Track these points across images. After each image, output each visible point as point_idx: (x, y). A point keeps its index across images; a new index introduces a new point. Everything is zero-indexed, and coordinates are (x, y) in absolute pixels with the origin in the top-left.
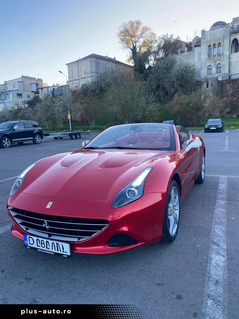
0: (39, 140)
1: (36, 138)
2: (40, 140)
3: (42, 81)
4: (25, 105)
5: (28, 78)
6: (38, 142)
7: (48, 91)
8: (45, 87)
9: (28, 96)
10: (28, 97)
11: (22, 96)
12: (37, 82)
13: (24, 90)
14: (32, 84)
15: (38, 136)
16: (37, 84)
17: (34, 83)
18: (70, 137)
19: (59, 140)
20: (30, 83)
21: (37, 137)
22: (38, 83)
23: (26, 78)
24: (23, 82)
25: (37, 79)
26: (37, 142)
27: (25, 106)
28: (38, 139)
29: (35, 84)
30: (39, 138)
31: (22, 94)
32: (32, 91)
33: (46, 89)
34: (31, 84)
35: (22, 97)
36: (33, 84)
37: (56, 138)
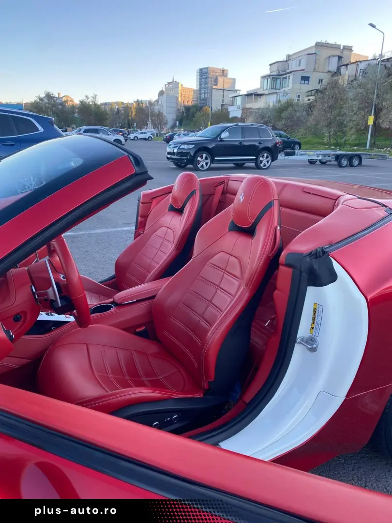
0: (268, 162)
1: (261, 159)
2: (270, 162)
3: (351, 50)
4: (309, 97)
5: (327, 46)
6: (265, 165)
7: (357, 71)
8: (352, 62)
9: (320, 80)
10: (319, 83)
11: (308, 80)
12: (342, 52)
13: (315, 69)
14: (331, 58)
15: (266, 155)
16: (340, 58)
17: (334, 56)
18: (336, 163)
19: (317, 164)
20: (327, 56)
21: (263, 156)
22: (342, 55)
23: (324, 46)
24: (315, 54)
25: (344, 46)
26: (262, 165)
27: (309, 100)
28: (264, 160)
29: (337, 58)
30: (267, 159)
31: (309, 77)
32: (329, 71)
33: (354, 65)
34: (329, 57)
35: (308, 84)
36: (333, 58)
37: (312, 162)
